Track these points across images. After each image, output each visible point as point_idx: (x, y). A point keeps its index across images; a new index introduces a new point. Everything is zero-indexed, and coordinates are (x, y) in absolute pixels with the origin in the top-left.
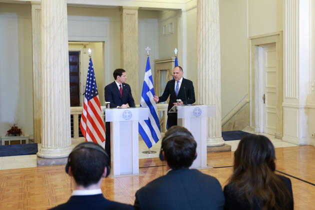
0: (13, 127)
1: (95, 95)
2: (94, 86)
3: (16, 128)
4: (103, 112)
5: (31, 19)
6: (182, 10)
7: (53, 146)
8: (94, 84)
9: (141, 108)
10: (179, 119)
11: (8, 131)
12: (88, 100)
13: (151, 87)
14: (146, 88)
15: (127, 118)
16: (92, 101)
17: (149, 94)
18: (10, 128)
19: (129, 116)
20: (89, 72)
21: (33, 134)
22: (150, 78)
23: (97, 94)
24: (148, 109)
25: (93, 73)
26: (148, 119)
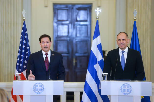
8: (27, 52)
12: (20, 72)
13: (99, 58)
15: (39, 92)
17: (97, 67)
19: (41, 90)
20: (22, 38)
25: (27, 40)
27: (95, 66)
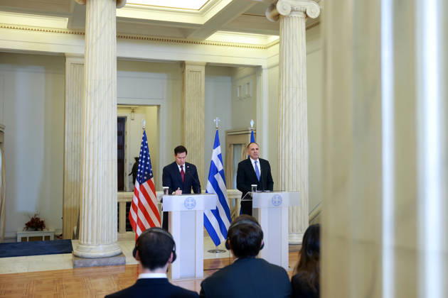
0: (33, 219)
1: (149, 177)
2: (148, 166)
3: (38, 219)
4: (159, 200)
5: (65, 74)
6: (263, 67)
7: (95, 242)
8: (148, 163)
9: (207, 195)
10: (255, 209)
11: (26, 224)
12: (140, 184)
13: (220, 167)
14: (213, 169)
15: (190, 207)
16: (145, 185)
17: (218, 177)
18: (29, 220)
19: (192, 205)
20: (142, 148)
21: (61, 228)
22: (220, 156)
23: (152, 176)
24: (216, 196)
25: (147, 150)
26: (215, 209)
27: (215, 176)
